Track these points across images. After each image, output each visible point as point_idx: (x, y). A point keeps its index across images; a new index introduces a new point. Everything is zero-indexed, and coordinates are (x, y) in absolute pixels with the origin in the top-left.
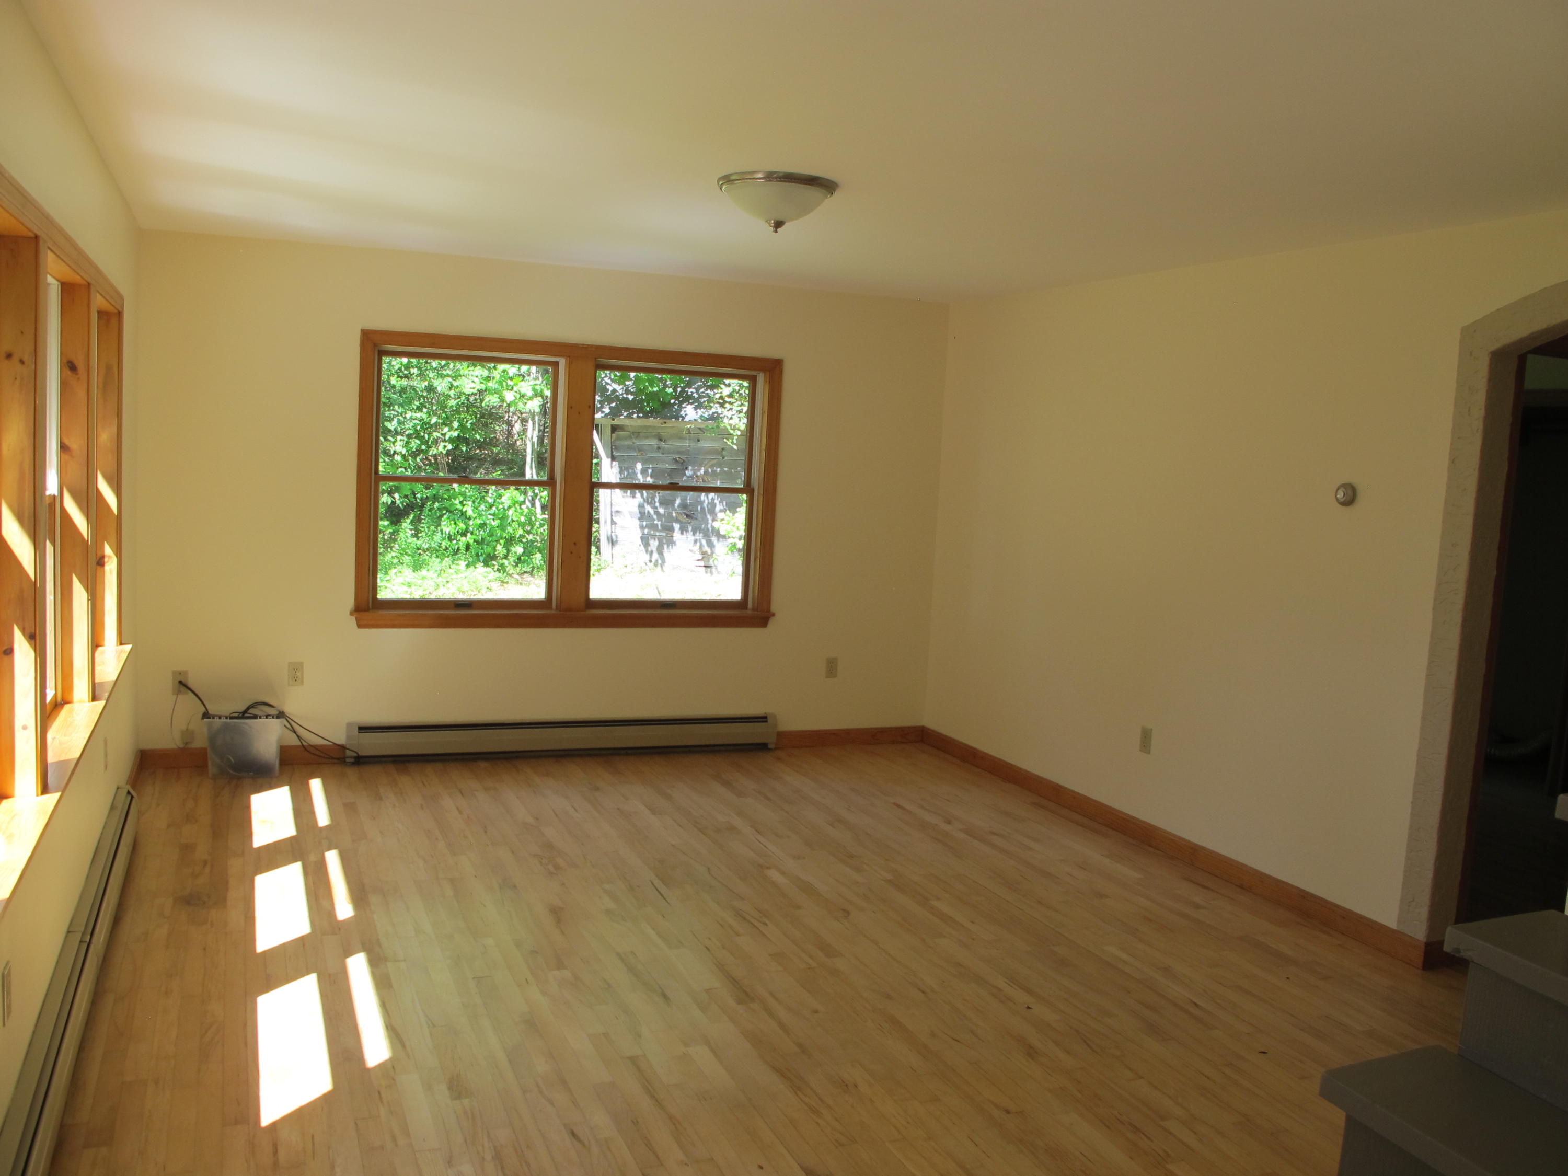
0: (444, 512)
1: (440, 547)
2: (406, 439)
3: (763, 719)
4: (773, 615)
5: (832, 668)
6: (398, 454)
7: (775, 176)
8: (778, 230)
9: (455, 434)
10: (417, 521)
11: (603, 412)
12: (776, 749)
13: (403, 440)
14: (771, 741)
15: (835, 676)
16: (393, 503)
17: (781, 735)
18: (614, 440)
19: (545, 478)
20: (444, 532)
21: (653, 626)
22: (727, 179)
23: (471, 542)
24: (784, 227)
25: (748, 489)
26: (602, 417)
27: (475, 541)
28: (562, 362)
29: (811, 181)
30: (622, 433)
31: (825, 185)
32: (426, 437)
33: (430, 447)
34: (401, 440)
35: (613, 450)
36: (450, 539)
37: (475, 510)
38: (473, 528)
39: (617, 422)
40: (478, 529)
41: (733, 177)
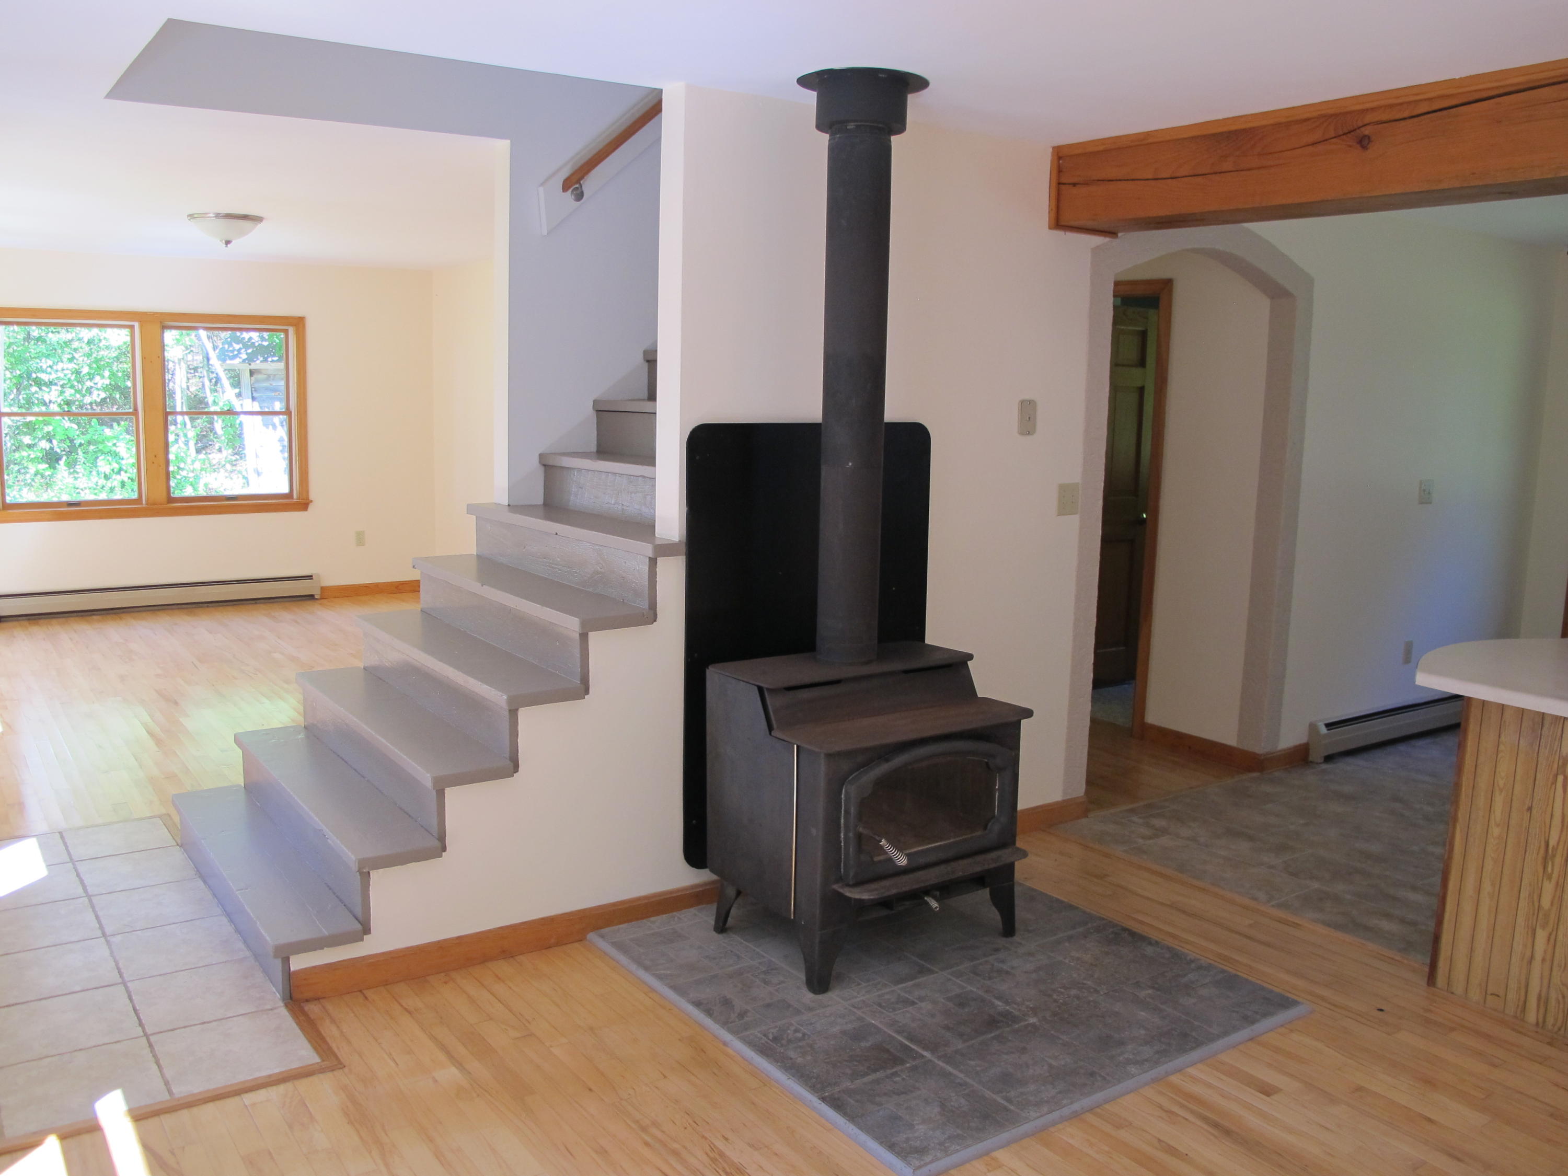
0: (99, 455)
1: (97, 486)
2: (60, 389)
3: (310, 577)
4: (311, 501)
5: (360, 539)
6: (54, 403)
7: (221, 215)
8: (228, 245)
9: (107, 382)
10: (71, 465)
11: (240, 358)
12: (321, 599)
13: (58, 390)
14: (317, 593)
15: (363, 545)
16: (52, 448)
17: (323, 589)
18: (253, 383)
19: (131, 410)
20: (100, 472)
21: (220, 513)
22: (191, 216)
23: (126, 480)
24: (232, 244)
25: (288, 412)
26: (240, 363)
27: (129, 478)
28: (137, 325)
29: (245, 217)
30: (260, 377)
31: (257, 219)
32: (80, 387)
33: (84, 396)
34: (56, 390)
35: (253, 392)
36: (107, 477)
37: (128, 451)
38: (127, 467)
39: (254, 366)
40: (131, 468)
41: (196, 216)
